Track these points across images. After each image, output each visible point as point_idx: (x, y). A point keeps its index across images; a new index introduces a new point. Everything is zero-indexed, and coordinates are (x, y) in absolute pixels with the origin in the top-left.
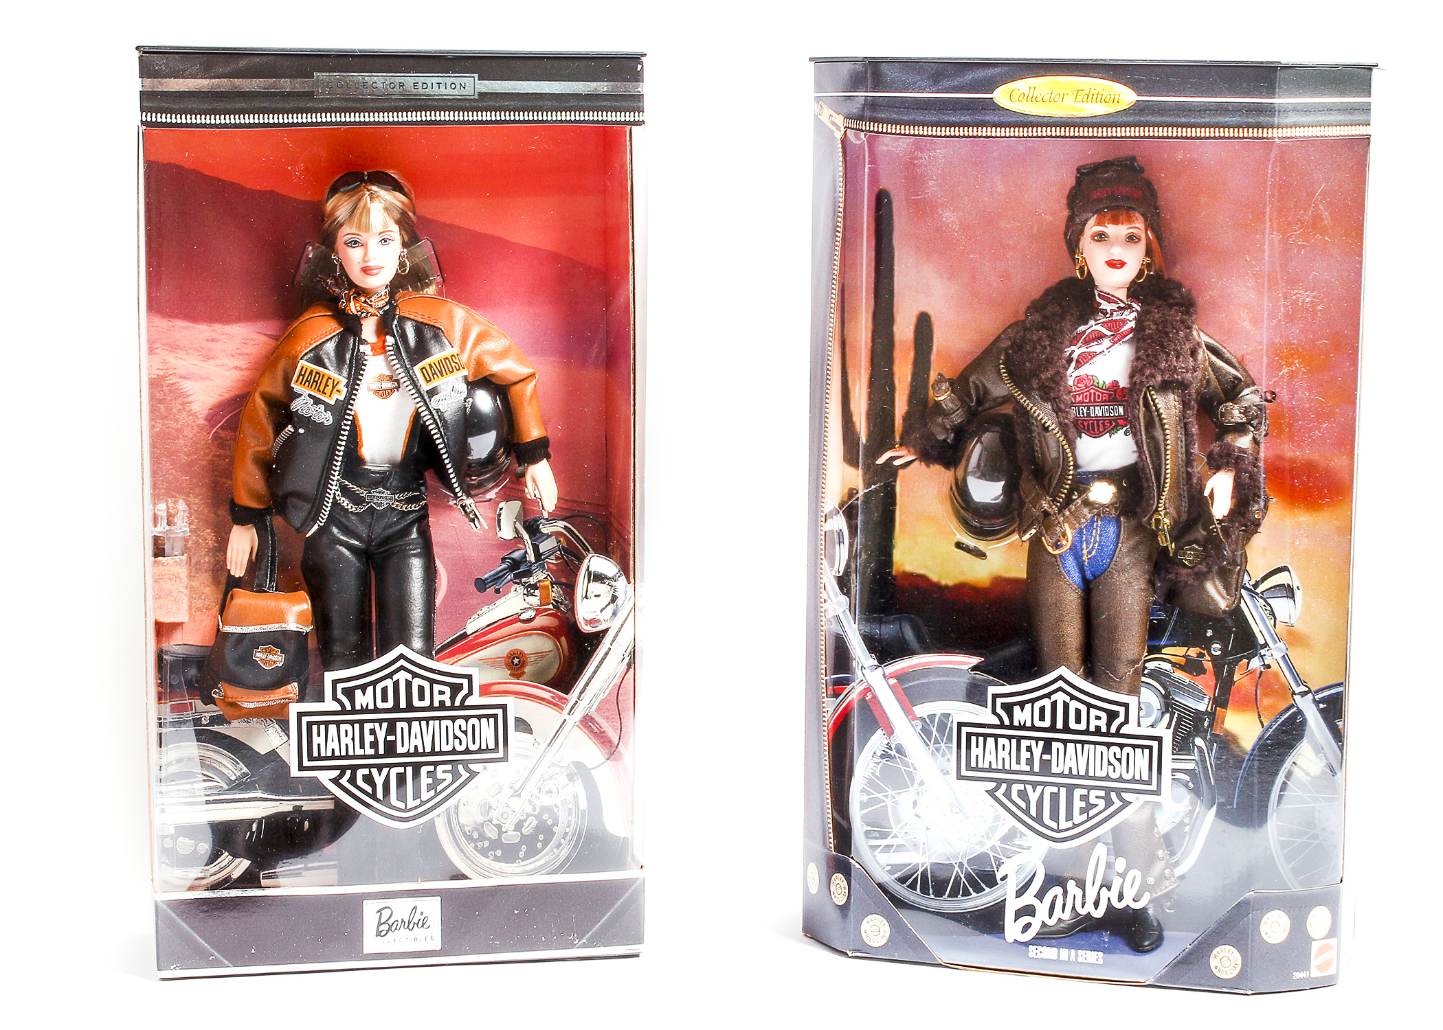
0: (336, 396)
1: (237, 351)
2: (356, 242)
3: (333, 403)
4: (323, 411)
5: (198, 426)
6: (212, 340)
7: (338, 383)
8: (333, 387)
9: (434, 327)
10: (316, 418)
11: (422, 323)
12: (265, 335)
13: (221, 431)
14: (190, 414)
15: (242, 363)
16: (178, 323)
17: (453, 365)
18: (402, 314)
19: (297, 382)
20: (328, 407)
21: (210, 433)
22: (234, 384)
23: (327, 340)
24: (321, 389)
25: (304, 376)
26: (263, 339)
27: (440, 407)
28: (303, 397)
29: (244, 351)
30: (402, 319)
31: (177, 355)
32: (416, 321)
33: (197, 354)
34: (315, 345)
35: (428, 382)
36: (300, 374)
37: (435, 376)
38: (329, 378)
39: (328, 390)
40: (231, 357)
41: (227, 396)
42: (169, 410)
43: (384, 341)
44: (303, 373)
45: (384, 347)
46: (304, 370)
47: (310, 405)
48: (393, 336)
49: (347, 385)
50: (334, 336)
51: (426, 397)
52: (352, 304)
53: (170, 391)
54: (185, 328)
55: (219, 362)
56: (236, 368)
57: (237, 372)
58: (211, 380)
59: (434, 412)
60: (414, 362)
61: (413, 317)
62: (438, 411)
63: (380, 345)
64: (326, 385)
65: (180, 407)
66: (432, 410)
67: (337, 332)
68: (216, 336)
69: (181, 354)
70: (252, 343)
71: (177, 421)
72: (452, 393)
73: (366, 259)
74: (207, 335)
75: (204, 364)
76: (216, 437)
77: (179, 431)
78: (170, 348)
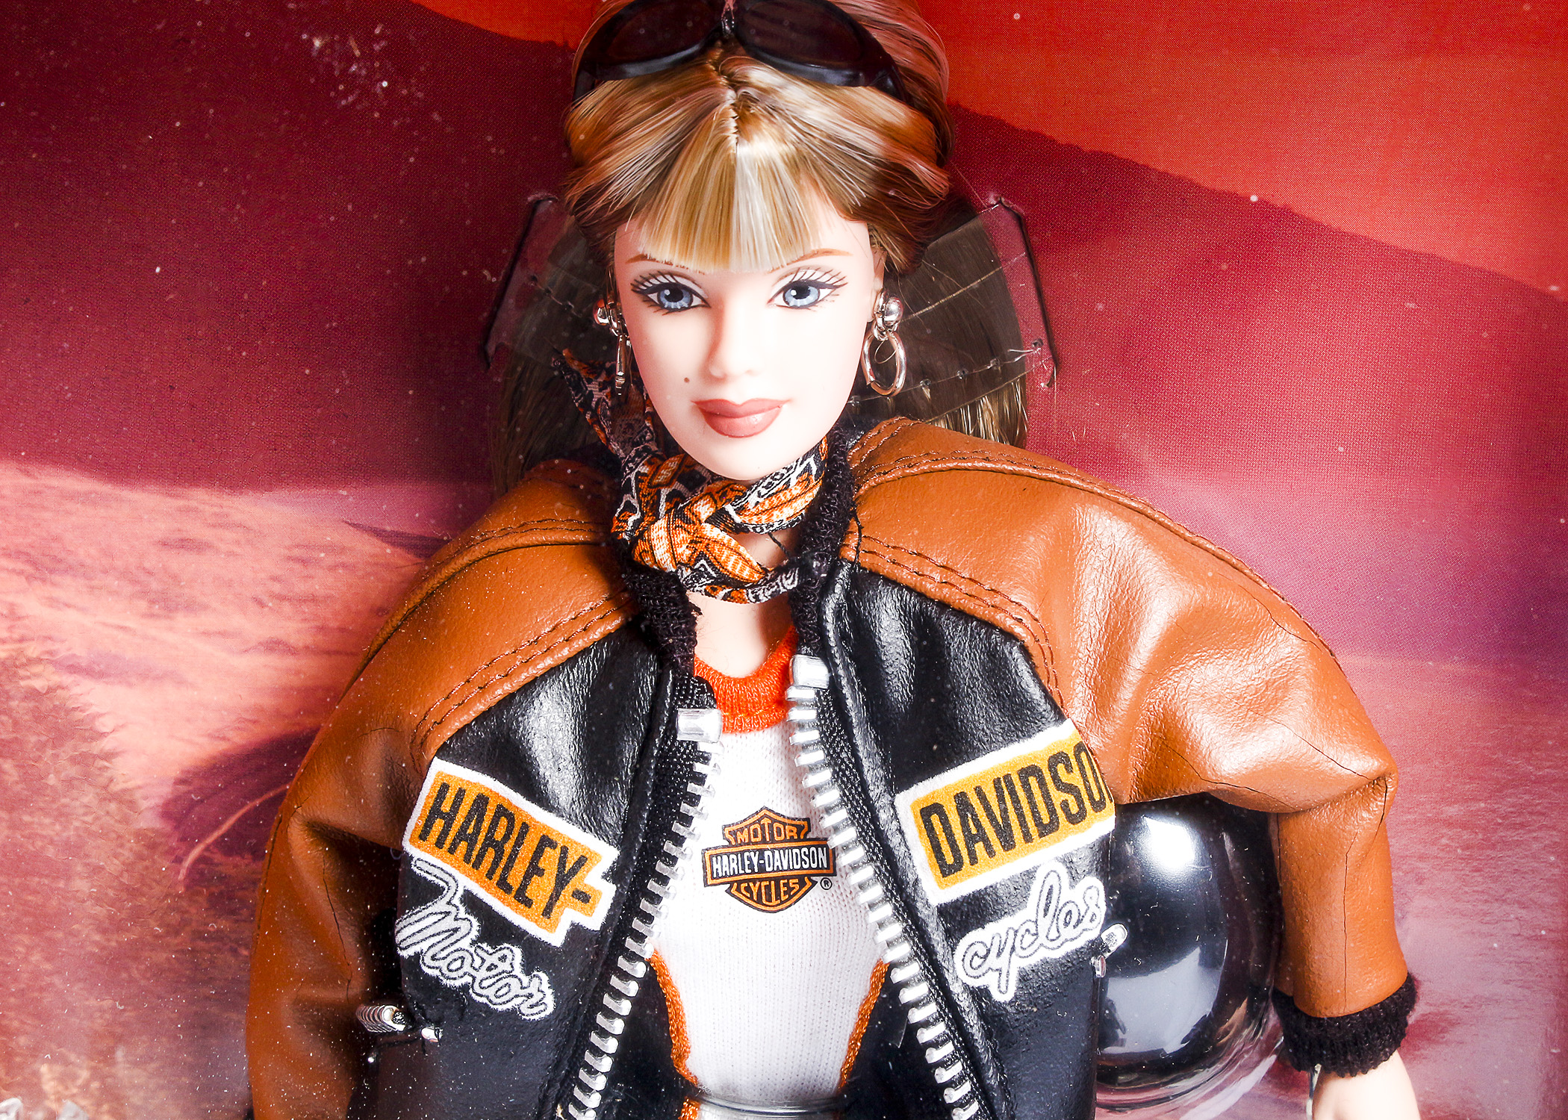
0: (569, 915)
1: (277, 588)
2: (677, 292)
3: (556, 938)
4: (518, 971)
5: (139, 835)
6: (185, 544)
7: (581, 862)
8: (562, 881)
9: (990, 626)
10: (485, 994)
11: (943, 606)
12: (378, 533)
13: (218, 857)
14: (108, 795)
15: (292, 628)
16: (54, 482)
17: (1058, 797)
18: (866, 560)
19: (423, 836)
20: (536, 955)
21: (179, 860)
22: (268, 702)
23: (553, 671)
24: (515, 879)
25: (449, 819)
26: (366, 547)
27: (990, 981)
28: (440, 905)
29: (301, 588)
30: (864, 581)
31: (57, 593)
32: (922, 596)
33: (128, 589)
34: (499, 693)
35: (947, 870)
36: (435, 812)
37: (979, 847)
38: (546, 842)
39: (541, 888)
40: (253, 607)
41: (239, 739)
42: (33, 780)
43: (786, 677)
44: (446, 807)
45: (783, 704)
46: (450, 796)
47: (465, 943)
48: (823, 652)
49: (615, 874)
50: (585, 652)
51: (937, 937)
52: (658, 532)
53: (39, 717)
54: (86, 498)
55: (208, 621)
56: (273, 646)
57: (274, 661)
58: (180, 682)
59: (964, 1001)
60: (900, 779)
61: (905, 576)
62: (980, 995)
63: (767, 687)
64: (534, 870)
65: (73, 771)
66: (956, 988)
67: (597, 635)
68: (195, 530)
69: (68, 588)
70: (330, 560)
71: (63, 815)
72: (1044, 923)
73: (716, 372)
74: (162, 528)
75: (154, 629)
76: (199, 876)
77: (74, 849)
78: (29, 569)
